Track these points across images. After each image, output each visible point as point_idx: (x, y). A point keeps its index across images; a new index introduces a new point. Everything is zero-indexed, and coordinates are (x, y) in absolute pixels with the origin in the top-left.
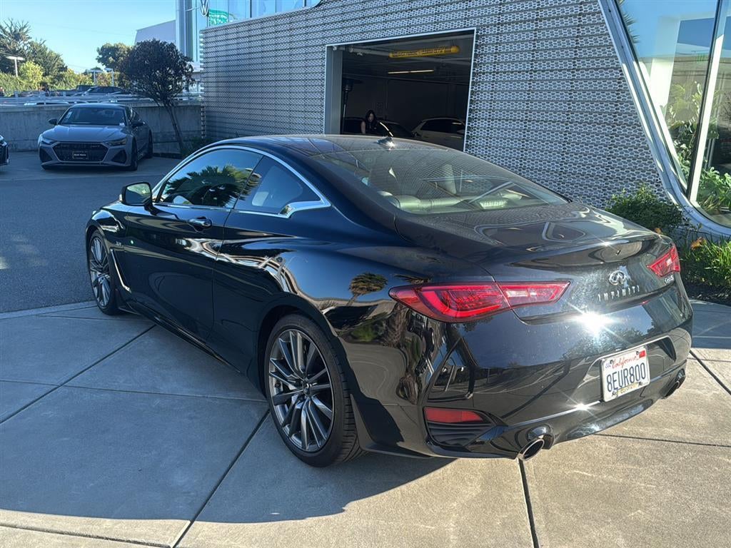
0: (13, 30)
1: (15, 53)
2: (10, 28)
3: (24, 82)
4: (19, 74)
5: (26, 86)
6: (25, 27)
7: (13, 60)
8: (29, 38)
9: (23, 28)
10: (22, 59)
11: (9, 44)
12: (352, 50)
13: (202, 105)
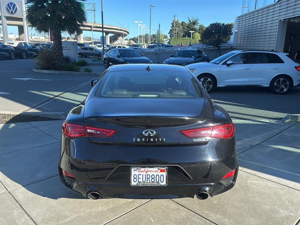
0: (193, 21)
1: (192, 30)
2: (192, 21)
3: (193, 40)
4: (192, 37)
5: (194, 42)
6: (197, 19)
7: (191, 32)
8: (199, 24)
9: (196, 20)
10: (194, 32)
11: (191, 27)
12: (292, 21)
13: (235, 47)
